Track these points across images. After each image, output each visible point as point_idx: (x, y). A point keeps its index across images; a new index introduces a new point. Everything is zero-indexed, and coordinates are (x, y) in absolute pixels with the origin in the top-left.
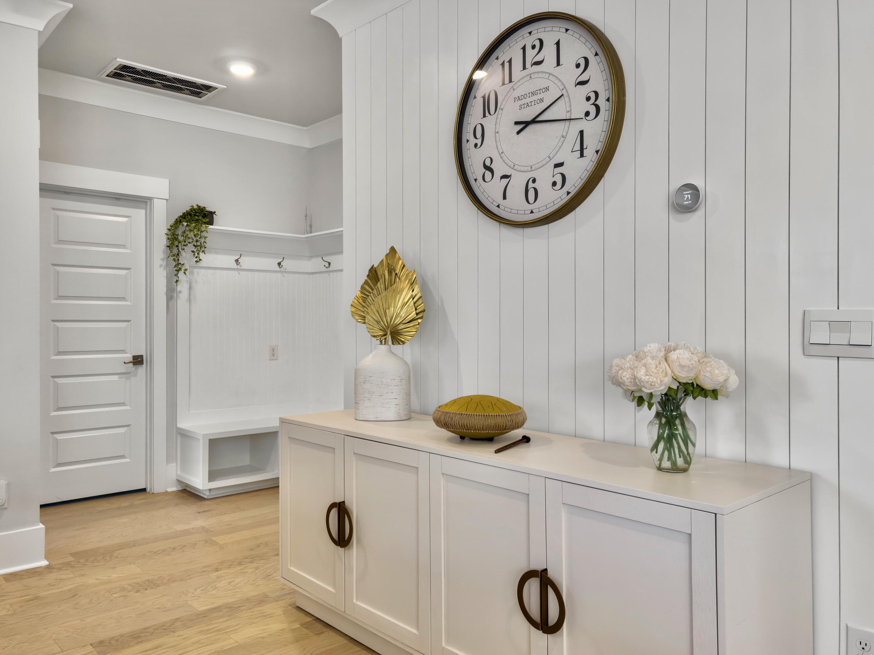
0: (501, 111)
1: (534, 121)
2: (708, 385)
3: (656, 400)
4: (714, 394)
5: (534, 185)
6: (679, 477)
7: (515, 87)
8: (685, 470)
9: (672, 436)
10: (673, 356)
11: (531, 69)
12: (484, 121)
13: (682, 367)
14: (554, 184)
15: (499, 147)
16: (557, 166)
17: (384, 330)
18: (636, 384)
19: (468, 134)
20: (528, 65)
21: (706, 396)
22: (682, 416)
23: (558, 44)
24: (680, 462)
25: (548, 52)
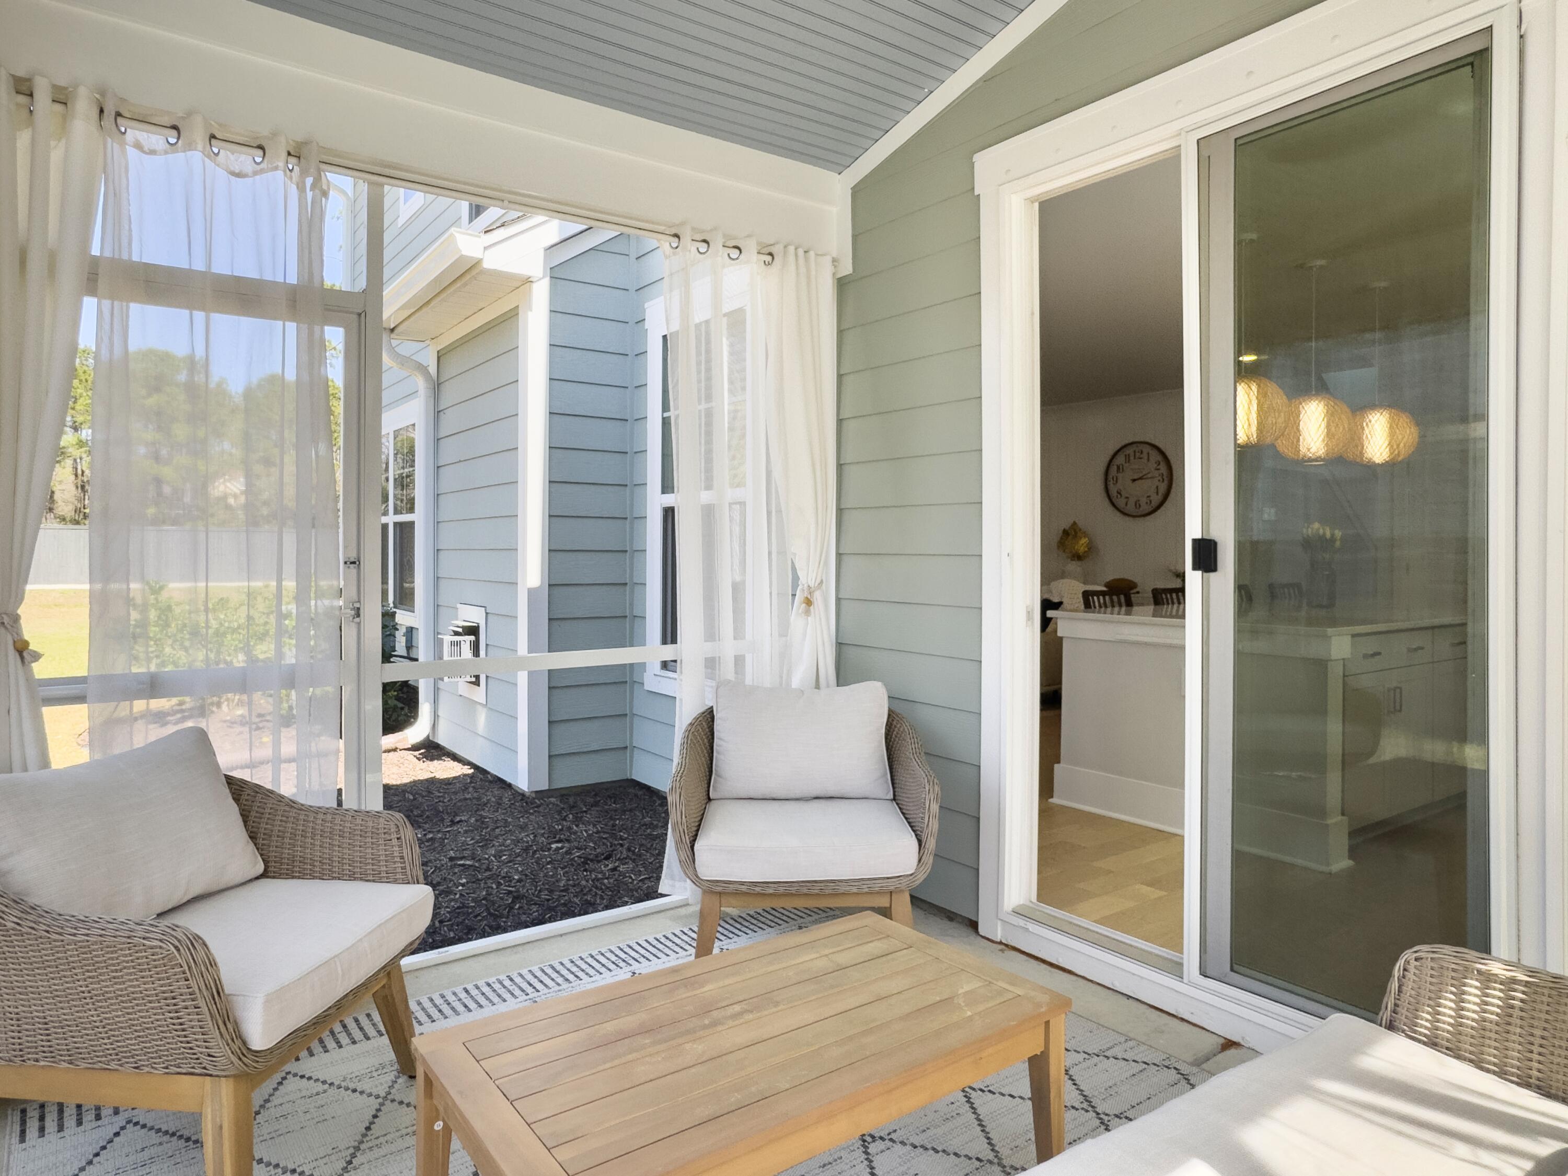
0: (1125, 472)
1: (1141, 478)
5: (1139, 502)
7: (1131, 465)
11: (1138, 460)
12: (1117, 475)
14: (1147, 503)
15: (1124, 486)
16: (1148, 497)
20: (1136, 458)
23: (1148, 454)
25: (1145, 455)
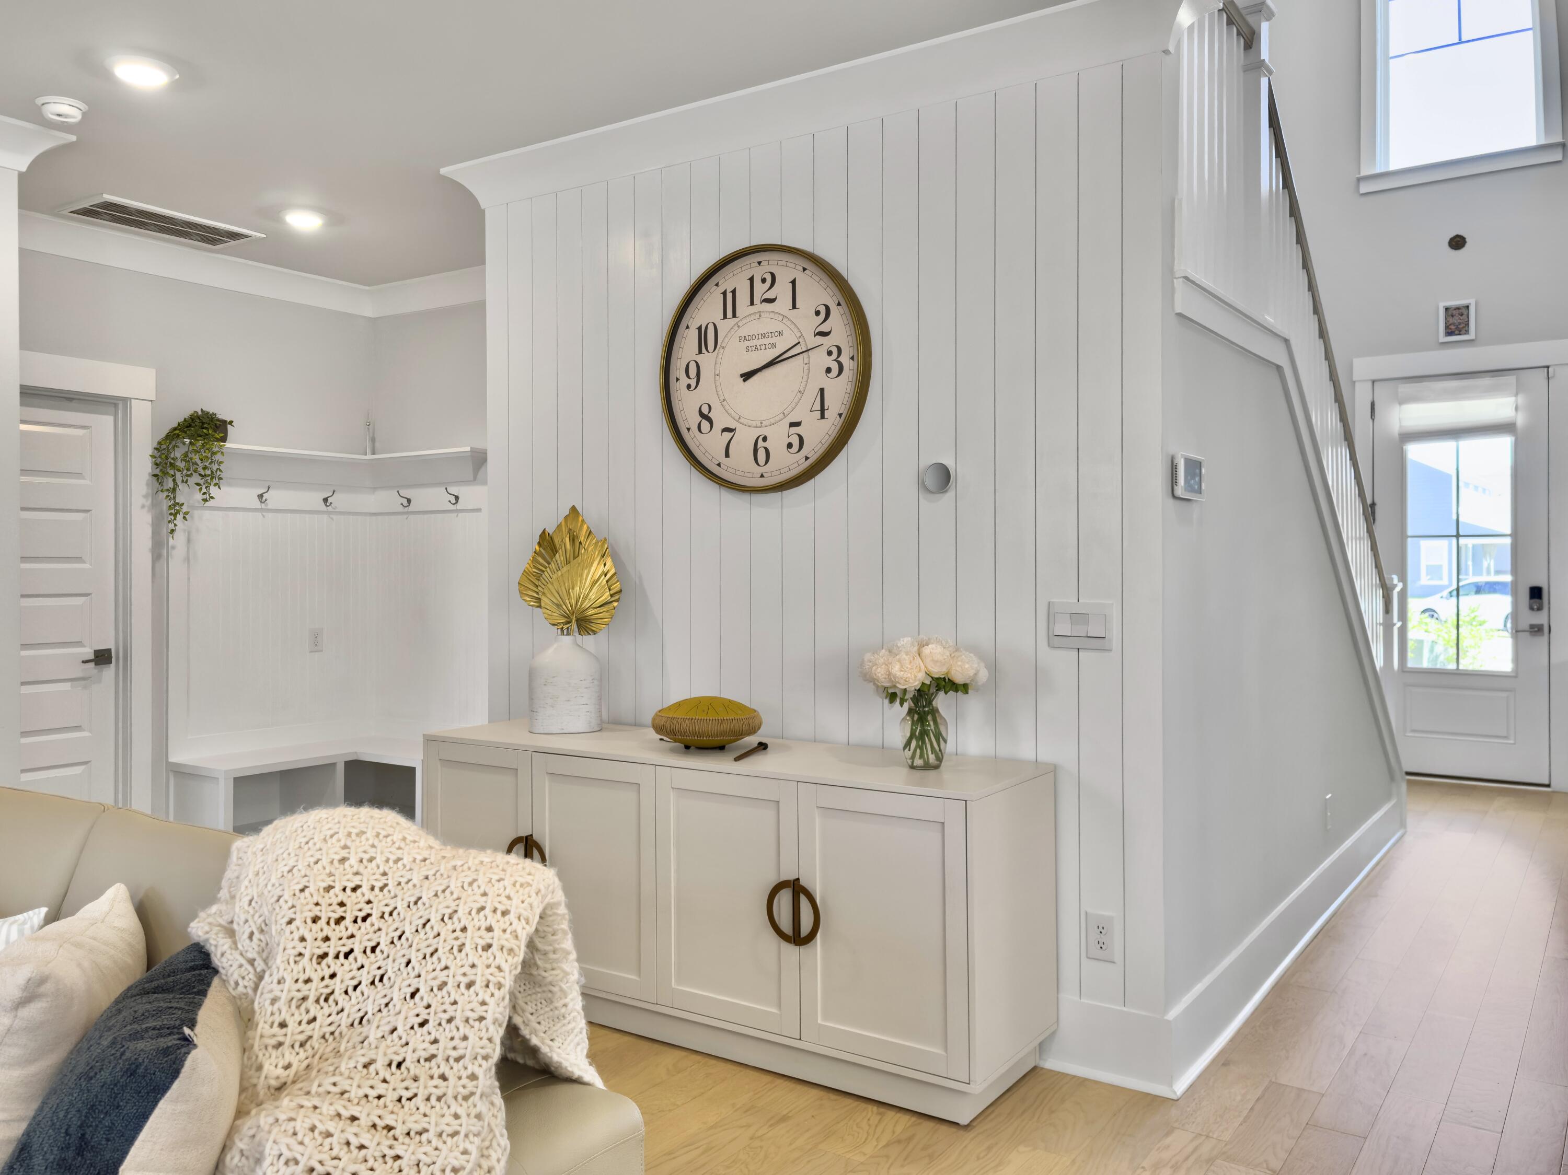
0: (722, 350)
2: (959, 679)
3: (909, 696)
4: (965, 688)
5: (765, 444)
6: (932, 774)
7: (740, 324)
8: (936, 767)
9: (924, 733)
10: (927, 650)
11: (759, 307)
12: (699, 358)
13: (935, 662)
14: (790, 446)
15: (720, 393)
16: (793, 425)
17: (568, 617)
18: (890, 680)
19: (678, 370)
20: (757, 300)
21: (957, 691)
22: (934, 712)
23: (793, 282)
24: (932, 758)
25: (782, 290)
